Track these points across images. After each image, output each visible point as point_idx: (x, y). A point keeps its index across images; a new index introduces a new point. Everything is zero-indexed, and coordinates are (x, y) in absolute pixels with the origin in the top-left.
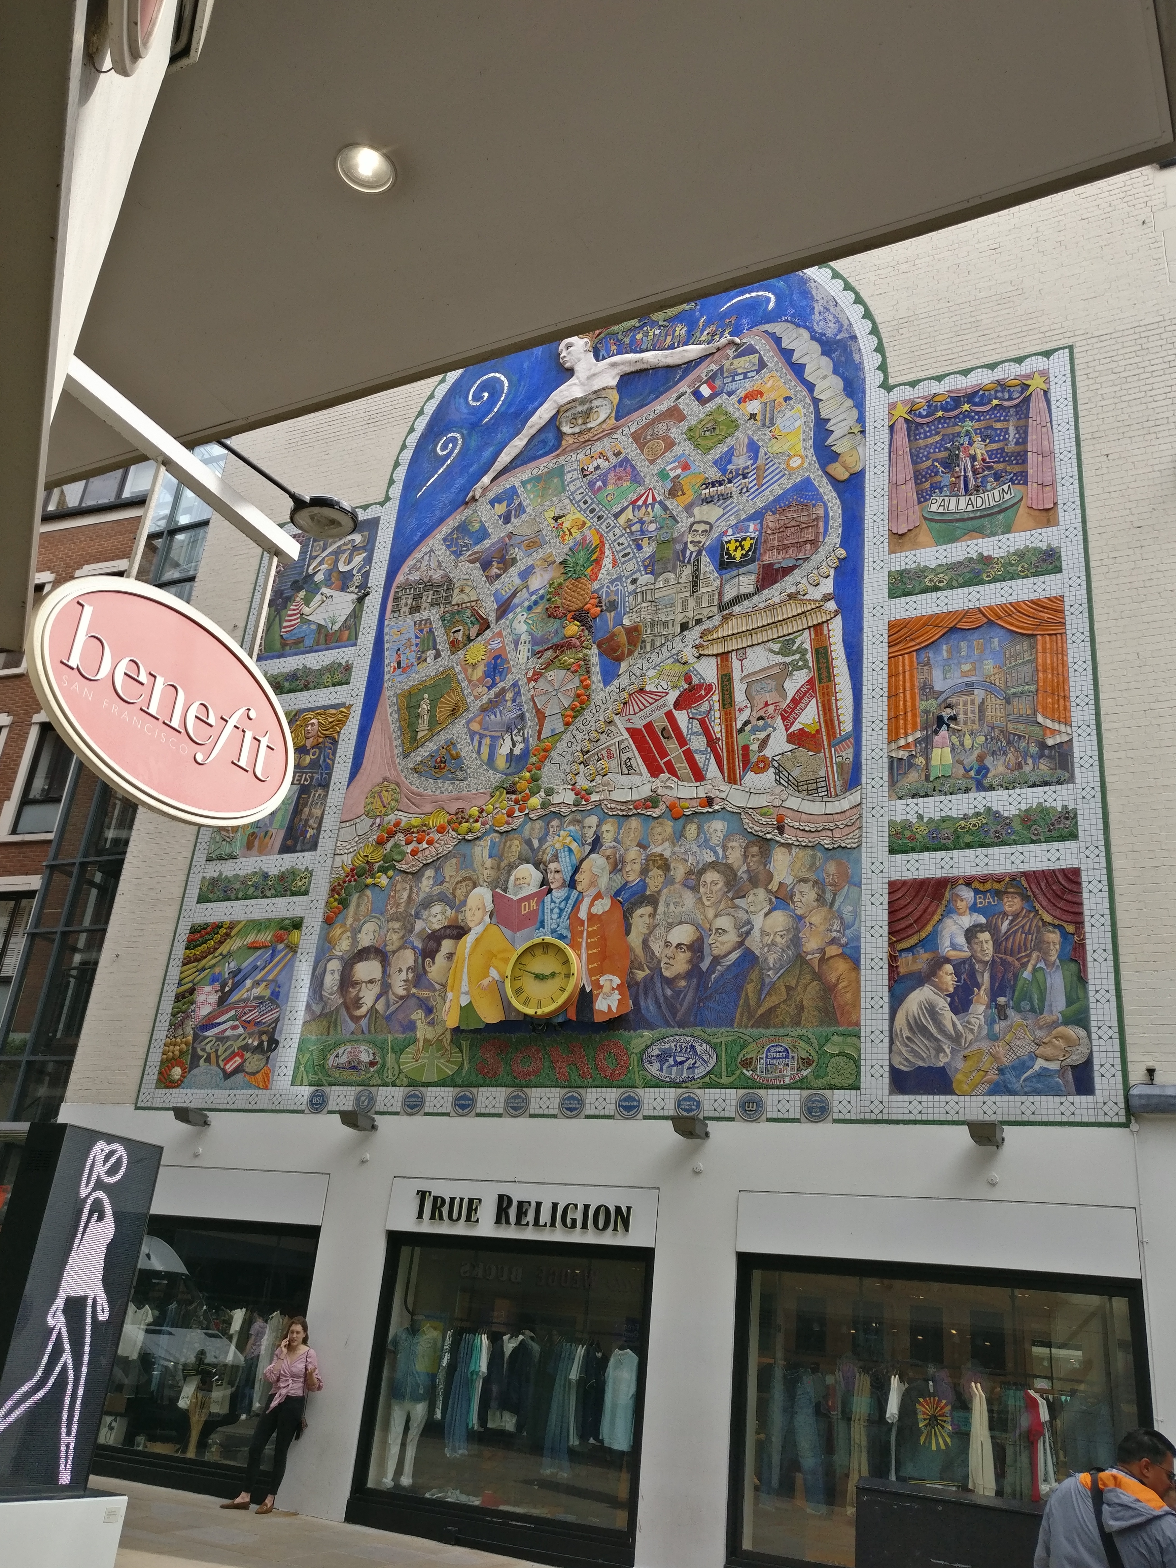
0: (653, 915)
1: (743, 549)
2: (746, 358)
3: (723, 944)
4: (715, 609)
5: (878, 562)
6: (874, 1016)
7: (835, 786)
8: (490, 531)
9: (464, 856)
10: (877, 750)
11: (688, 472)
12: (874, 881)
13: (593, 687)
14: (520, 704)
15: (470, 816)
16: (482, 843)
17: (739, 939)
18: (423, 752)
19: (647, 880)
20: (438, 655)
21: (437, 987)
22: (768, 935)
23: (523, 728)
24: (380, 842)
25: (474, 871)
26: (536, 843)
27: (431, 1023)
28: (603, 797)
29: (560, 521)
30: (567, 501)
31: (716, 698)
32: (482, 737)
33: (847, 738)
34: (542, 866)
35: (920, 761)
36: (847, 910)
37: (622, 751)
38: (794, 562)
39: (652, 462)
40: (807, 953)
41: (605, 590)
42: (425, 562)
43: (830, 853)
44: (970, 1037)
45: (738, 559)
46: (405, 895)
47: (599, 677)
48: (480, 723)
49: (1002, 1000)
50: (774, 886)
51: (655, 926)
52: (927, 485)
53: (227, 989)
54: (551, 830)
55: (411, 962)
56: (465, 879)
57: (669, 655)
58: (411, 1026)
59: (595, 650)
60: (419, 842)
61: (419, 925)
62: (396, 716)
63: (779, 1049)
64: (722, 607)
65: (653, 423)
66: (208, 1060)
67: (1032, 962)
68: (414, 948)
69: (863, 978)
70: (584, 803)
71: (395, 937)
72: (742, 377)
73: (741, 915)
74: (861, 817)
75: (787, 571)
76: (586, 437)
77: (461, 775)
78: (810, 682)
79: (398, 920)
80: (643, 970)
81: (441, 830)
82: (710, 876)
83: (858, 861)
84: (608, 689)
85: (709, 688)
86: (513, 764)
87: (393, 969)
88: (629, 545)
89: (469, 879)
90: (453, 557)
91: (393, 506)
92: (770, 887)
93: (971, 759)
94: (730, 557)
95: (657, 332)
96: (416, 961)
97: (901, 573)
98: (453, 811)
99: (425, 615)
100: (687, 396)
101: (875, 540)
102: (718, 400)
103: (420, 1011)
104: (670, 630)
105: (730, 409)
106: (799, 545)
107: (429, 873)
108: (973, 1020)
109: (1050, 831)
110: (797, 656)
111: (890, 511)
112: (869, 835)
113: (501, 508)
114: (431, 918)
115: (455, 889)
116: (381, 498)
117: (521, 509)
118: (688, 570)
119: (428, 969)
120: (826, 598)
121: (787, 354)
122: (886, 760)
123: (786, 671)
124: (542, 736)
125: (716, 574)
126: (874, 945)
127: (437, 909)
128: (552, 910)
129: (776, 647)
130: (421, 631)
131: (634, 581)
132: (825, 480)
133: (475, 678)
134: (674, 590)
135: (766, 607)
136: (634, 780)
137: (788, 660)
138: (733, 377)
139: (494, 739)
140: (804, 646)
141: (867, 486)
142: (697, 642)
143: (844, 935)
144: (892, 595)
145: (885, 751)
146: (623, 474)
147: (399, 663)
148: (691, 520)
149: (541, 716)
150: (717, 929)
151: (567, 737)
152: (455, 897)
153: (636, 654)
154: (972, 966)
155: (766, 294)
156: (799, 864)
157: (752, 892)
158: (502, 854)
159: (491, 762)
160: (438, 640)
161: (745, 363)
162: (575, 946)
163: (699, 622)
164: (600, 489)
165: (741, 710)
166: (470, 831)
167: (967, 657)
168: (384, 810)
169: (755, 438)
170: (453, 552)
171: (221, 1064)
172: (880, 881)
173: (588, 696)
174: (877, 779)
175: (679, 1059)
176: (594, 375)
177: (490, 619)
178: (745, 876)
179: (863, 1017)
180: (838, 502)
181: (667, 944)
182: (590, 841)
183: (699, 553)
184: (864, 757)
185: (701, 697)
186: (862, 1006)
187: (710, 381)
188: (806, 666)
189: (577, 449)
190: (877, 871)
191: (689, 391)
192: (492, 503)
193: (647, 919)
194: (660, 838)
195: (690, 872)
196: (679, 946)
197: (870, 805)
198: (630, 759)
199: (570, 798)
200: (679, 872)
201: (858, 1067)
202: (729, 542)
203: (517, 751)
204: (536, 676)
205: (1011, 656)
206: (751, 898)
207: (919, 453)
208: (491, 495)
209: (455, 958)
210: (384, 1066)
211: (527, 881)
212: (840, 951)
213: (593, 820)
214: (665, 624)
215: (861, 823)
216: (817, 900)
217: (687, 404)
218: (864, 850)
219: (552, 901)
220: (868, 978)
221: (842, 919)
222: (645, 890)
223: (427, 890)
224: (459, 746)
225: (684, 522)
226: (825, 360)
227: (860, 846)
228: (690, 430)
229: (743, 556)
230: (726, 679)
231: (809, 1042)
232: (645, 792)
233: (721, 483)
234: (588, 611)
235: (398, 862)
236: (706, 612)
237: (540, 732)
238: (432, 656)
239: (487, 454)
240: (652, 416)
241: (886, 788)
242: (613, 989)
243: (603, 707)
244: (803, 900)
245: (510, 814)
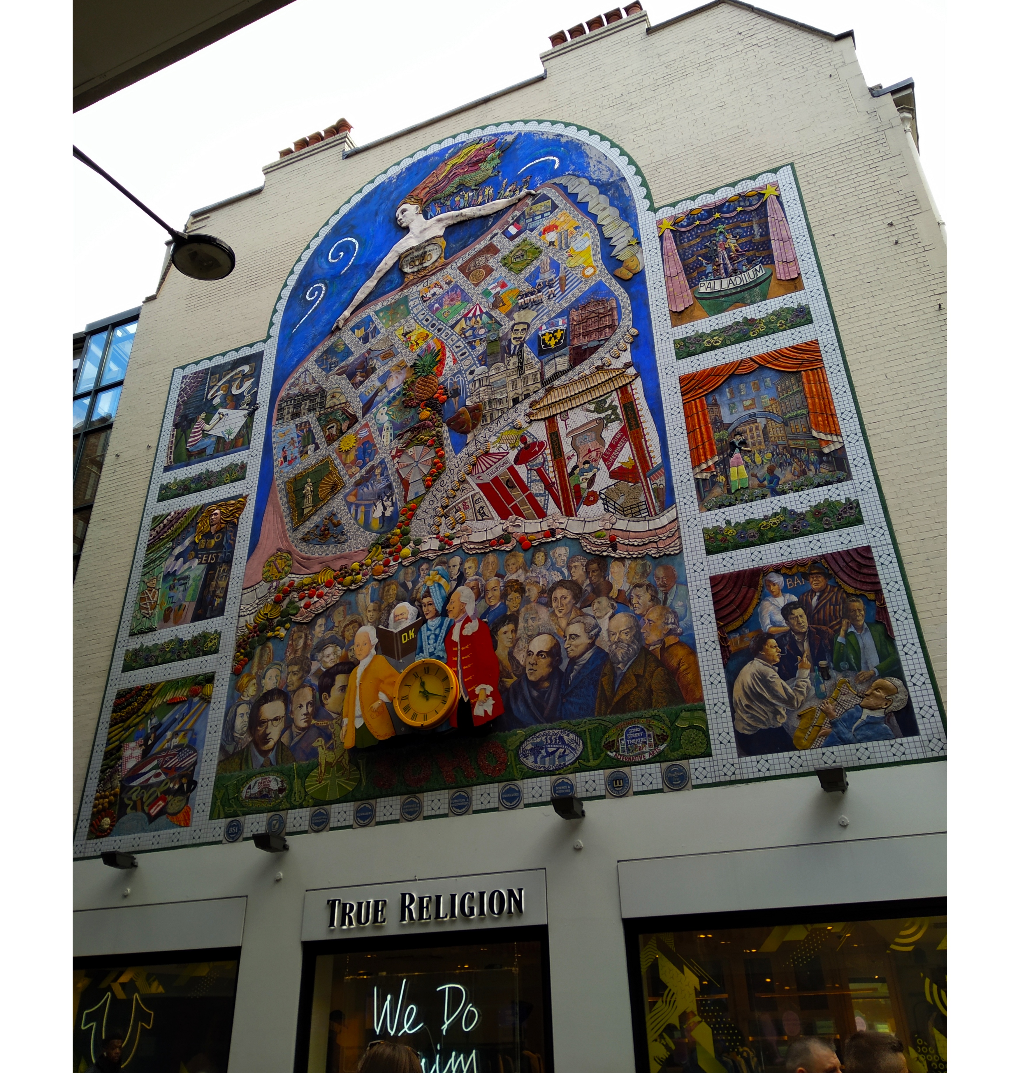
0: (515, 631)
1: (555, 338)
2: (542, 204)
3: (577, 646)
4: (539, 385)
5: (664, 334)
6: (715, 691)
7: (654, 508)
8: (352, 350)
9: (350, 603)
10: (684, 475)
11: (505, 289)
12: (698, 578)
13: (447, 456)
14: (388, 476)
15: (353, 570)
16: (364, 590)
17: (590, 641)
18: (310, 525)
19: (507, 603)
20: (317, 448)
21: (334, 716)
22: (614, 634)
23: (392, 495)
24: (278, 601)
25: (359, 615)
26: (410, 585)
27: (331, 748)
28: (463, 541)
29: (408, 336)
30: (413, 321)
31: (548, 451)
32: (357, 506)
33: (659, 467)
34: (416, 603)
35: (721, 478)
36: (678, 605)
37: (475, 502)
38: (597, 343)
39: (476, 285)
40: (650, 645)
41: (449, 382)
42: (302, 379)
43: (657, 561)
44: (801, 698)
45: (553, 347)
46: (301, 642)
47: (451, 448)
48: (356, 496)
49: (823, 663)
50: (614, 594)
51: (517, 640)
52: (695, 274)
53: (150, 742)
54: (422, 572)
55: (310, 698)
56: (352, 622)
57: (506, 424)
58: (314, 753)
59: (445, 428)
60: (311, 596)
61: (315, 666)
62: (285, 499)
63: (636, 730)
64: (544, 383)
65: (474, 257)
66: (134, 808)
67: (843, 628)
68: (311, 686)
69: (700, 660)
70: (447, 547)
71: (295, 678)
72: (540, 217)
73: (590, 621)
74: (679, 528)
75: (595, 349)
76: (423, 274)
77: (342, 538)
78: (623, 430)
79: (296, 664)
80: (512, 678)
81: (329, 584)
82: (560, 592)
83: (682, 564)
84: (459, 455)
85: (541, 444)
86: (385, 524)
87: (295, 705)
88: (465, 347)
89: (355, 621)
90: (324, 373)
91: (273, 343)
92: (611, 595)
93: (762, 472)
94: (546, 345)
95: (471, 194)
96: (314, 696)
97: (683, 340)
98: (337, 568)
99: (304, 418)
100: (499, 235)
101: (660, 319)
102: (523, 236)
103: (320, 739)
104: (504, 405)
105: (534, 241)
106: (600, 330)
107: (321, 621)
108: (801, 683)
109: (839, 519)
110: (609, 412)
111: (669, 296)
112: (688, 542)
113: (360, 333)
114: (325, 659)
115: (343, 632)
116: (264, 336)
117: (376, 331)
118: (514, 359)
119: (325, 702)
120: (627, 366)
121: (573, 197)
122: (693, 482)
123: (602, 424)
124: (408, 499)
125: (537, 359)
126: (705, 631)
127: (329, 650)
128: (428, 637)
129: (592, 407)
130: (302, 431)
131: (472, 373)
132: (614, 281)
133: (349, 461)
134: (505, 375)
135: (579, 379)
136: (490, 524)
137: (603, 415)
138: (533, 218)
139: (368, 507)
140: (614, 403)
141: (648, 281)
142: (527, 411)
143: (678, 626)
144: (679, 356)
145: (691, 474)
146: (455, 296)
147: (285, 458)
148: (512, 323)
149: (405, 484)
150: (571, 635)
151: (428, 497)
152: (344, 638)
153: (479, 426)
154: (792, 638)
155: (551, 158)
156: (632, 573)
157: (596, 601)
158: (382, 598)
159: (367, 526)
160: (316, 436)
161: (540, 207)
162: (452, 664)
163: (527, 396)
164: (437, 309)
165: (569, 458)
166: (353, 582)
167: (747, 395)
168: (279, 575)
169: (556, 258)
170: (323, 369)
171: (146, 809)
172: (702, 578)
173: (444, 464)
174: (688, 497)
175: (550, 750)
176: (425, 229)
177: (358, 415)
178: (589, 589)
179: (705, 693)
180: (626, 295)
181: (529, 653)
182: (455, 577)
183: (521, 345)
184: (674, 482)
185: (536, 453)
186: (703, 683)
187: (516, 222)
188: (617, 418)
189: (417, 283)
190: (699, 570)
191: (500, 232)
192: (353, 330)
193: (510, 635)
194: (514, 567)
195: (542, 592)
196: (539, 653)
197: (685, 519)
198: (482, 508)
199: (435, 544)
200: (533, 592)
201: (707, 736)
202: (544, 335)
203: (388, 514)
204: (400, 453)
205: (782, 390)
206: (596, 606)
207: (685, 252)
208: (351, 324)
209: (348, 689)
210: (291, 790)
211: (405, 616)
212: (678, 639)
213: (457, 560)
214: (500, 401)
215: (680, 533)
216: (652, 600)
217: (500, 241)
218: (685, 555)
219: (428, 629)
220: (705, 659)
221: (675, 613)
222: (506, 611)
223: (320, 635)
224: (339, 516)
225: (507, 325)
226: (602, 197)
227: (681, 551)
228: (504, 259)
229: (556, 343)
230: (554, 436)
231: (661, 720)
232: (498, 531)
233: (532, 293)
234: (437, 399)
235: (294, 615)
236: (532, 388)
237: (406, 497)
238: (312, 449)
239: (345, 295)
240: (473, 253)
241: (696, 503)
242: (488, 696)
243: (456, 470)
244: (640, 601)
245: (386, 564)
